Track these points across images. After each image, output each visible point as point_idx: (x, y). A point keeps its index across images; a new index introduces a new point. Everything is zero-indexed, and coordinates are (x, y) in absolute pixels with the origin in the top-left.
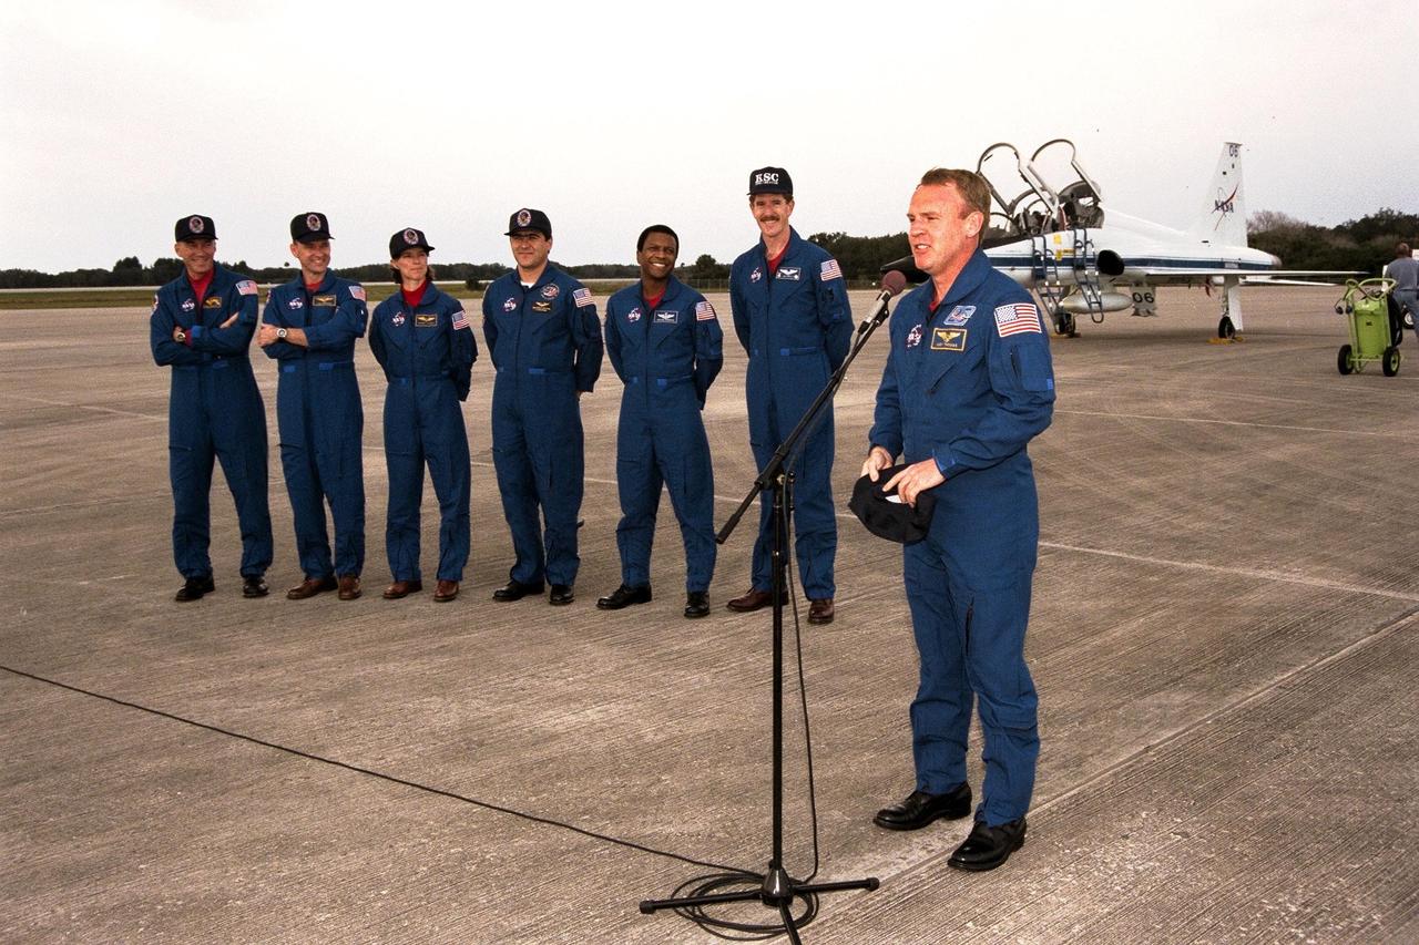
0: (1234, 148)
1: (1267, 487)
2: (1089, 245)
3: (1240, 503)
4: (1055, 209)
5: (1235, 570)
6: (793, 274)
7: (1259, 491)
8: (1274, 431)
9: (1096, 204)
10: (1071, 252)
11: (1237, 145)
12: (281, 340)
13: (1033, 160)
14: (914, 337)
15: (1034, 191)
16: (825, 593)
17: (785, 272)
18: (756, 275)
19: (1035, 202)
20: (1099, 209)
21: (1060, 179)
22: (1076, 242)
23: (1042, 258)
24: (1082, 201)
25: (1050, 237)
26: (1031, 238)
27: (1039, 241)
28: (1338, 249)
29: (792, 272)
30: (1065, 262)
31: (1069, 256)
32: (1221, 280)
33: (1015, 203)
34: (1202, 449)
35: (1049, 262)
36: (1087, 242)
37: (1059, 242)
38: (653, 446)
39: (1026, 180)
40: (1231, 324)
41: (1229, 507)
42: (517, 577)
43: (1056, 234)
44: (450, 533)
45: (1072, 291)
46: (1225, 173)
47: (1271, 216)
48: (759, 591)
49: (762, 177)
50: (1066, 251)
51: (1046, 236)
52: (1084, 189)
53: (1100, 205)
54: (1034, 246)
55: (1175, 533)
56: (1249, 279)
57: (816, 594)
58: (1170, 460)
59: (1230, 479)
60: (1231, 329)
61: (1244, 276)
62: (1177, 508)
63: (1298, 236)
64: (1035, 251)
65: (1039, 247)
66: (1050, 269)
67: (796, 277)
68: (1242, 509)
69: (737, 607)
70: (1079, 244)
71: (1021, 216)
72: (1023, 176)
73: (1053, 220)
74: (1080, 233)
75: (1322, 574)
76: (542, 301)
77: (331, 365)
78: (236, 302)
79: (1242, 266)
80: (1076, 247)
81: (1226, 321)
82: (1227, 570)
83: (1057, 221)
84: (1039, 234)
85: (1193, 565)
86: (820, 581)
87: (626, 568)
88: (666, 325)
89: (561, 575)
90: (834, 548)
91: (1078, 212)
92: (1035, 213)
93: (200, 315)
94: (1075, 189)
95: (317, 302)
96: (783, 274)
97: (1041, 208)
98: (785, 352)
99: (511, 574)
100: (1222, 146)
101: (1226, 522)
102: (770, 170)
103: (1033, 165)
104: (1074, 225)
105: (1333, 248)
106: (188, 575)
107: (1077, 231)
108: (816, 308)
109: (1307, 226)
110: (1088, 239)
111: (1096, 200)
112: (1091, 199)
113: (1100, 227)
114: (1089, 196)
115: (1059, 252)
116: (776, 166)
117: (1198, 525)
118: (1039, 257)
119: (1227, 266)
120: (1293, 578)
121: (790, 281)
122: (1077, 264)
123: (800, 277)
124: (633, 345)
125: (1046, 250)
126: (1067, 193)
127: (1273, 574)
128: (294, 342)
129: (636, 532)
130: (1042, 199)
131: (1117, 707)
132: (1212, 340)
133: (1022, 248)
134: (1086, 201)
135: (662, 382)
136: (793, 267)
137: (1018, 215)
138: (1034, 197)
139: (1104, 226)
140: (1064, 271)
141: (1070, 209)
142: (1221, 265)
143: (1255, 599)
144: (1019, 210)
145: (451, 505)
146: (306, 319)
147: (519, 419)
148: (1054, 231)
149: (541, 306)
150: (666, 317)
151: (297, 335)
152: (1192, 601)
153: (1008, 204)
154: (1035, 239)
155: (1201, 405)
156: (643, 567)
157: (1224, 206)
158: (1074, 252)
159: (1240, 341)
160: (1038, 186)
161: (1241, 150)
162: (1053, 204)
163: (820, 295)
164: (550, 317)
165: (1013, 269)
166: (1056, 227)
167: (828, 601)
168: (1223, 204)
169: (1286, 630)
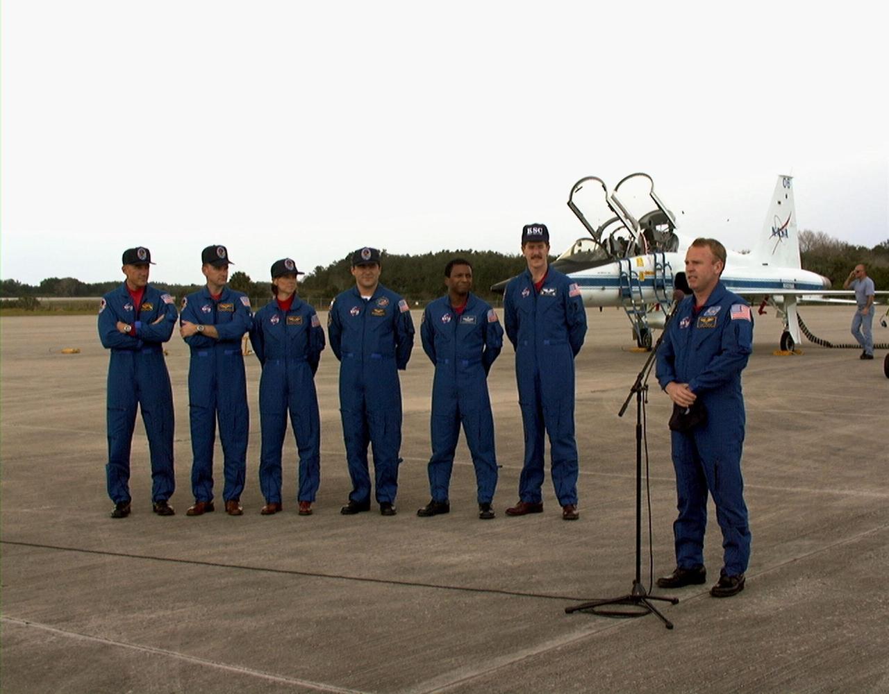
0: (787, 180)
1: (839, 450)
2: (667, 268)
3: (823, 458)
4: (637, 235)
5: (827, 491)
6: (552, 293)
7: (835, 452)
8: (839, 417)
9: (671, 230)
10: (652, 273)
11: (789, 178)
12: (199, 334)
13: (616, 189)
14: (684, 323)
15: (619, 218)
16: (572, 501)
17: (546, 290)
18: (526, 293)
19: (619, 229)
20: (674, 235)
21: (640, 208)
22: (656, 264)
23: (629, 279)
24: (658, 228)
25: (634, 260)
26: (618, 261)
27: (625, 264)
28: (878, 269)
29: (551, 290)
30: (647, 283)
31: (650, 277)
32: (781, 299)
33: (601, 229)
34: (788, 428)
35: (635, 282)
36: (665, 265)
37: (642, 264)
38: (458, 405)
39: (612, 209)
40: (791, 338)
41: (816, 461)
42: (354, 498)
43: (639, 257)
44: (308, 469)
45: (648, 309)
46: (779, 203)
47: (813, 236)
48: (525, 503)
49: (532, 230)
50: (647, 273)
51: (631, 259)
52: (660, 216)
53: (675, 231)
54: (621, 268)
55: (783, 474)
56: (805, 298)
57: (566, 501)
58: (766, 435)
59: (812, 445)
60: (791, 342)
61: (800, 296)
62: (778, 462)
63: (839, 255)
64: (621, 273)
65: (625, 268)
66: (635, 288)
67: (554, 294)
68: (824, 462)
69: (512, 513)
70: (658, 267)
71: (608, 241)
72: (610, 206)
73: (636, 245)
74: (659, 256)
75: (882, 492)
76: (379, 309)
77: (231, 352)
78: (161, 308)
79: (798, 286)
80: (656, 269)
81: (786, 335)
82: (822, 491)
83: (639, 246)
84: (623, 257)
85: (799, 489)
86: (569, 493)
87: (434, 489)
88: (469, 325)
89: (388, 496)
90: (577, 471)
91: (656, 238)
92: (620, 238)
93: (137, 314)
94: (652, 217)
95: (221, 308)
96: (545, 292)
97: (625, 234)
98: (547, 342)
99: (350, 497)
100: (777, 177)
101: (815, 468)
102: (536, 226)
103: (617, 195)
104: (653, 250)
105: (873, 268)
106: (118, 500)
107: (657, 255)
108: (565, 314)
109: (847, 245)
110: (666, 262)
111: (672, 227)
112: (667, 226)
113: (675, 251)
114: (665, 223)
115: (642, 273)
116: (540, 222)
117: (796, 470)
118: (625, 278)
119: (784, 285)
120: (865, 494)
121: (550, 296)
122: (658, 285)
123: (557, 294)
124: (446, 338)
125: (631, 272)
126: (646, 220)
127: (852, 492)
128: (209, 335)
129: (441, 463)
130: (625, 226)
131: (774, 546)
132: (775, 353)
133: (610, 270)
134: (663, 228)
135: (465, 363)
136: (552, 288)
137: (605, 241)
138: (619, 224)
139: (679, 250)
140: (647, 290)
141: (649, 234)
142: (779, 285)
143: (842, 503)
144: (605, 235)
145: (308, 449)
146: (215, 319)
147: (361, 388)
148: (637, 255)
149: (378, 312)
150: (468, 320)
151: (210, 330)
152: (803, 505)
153: (595, 230)
154: (622, 262)
155: (779, 400)
156: (445, 487)
157: (780, 232)
158: (654, 273)
159: (800, 353)
160: (622, 215)
161: (793, 182)
162: (636, 231)
163: (568, 306)
164: (384, 319)
165: (603, 289)
166: (638, 252)
167: (574, 506)
168: (779, 230)
169: (863, 516)
